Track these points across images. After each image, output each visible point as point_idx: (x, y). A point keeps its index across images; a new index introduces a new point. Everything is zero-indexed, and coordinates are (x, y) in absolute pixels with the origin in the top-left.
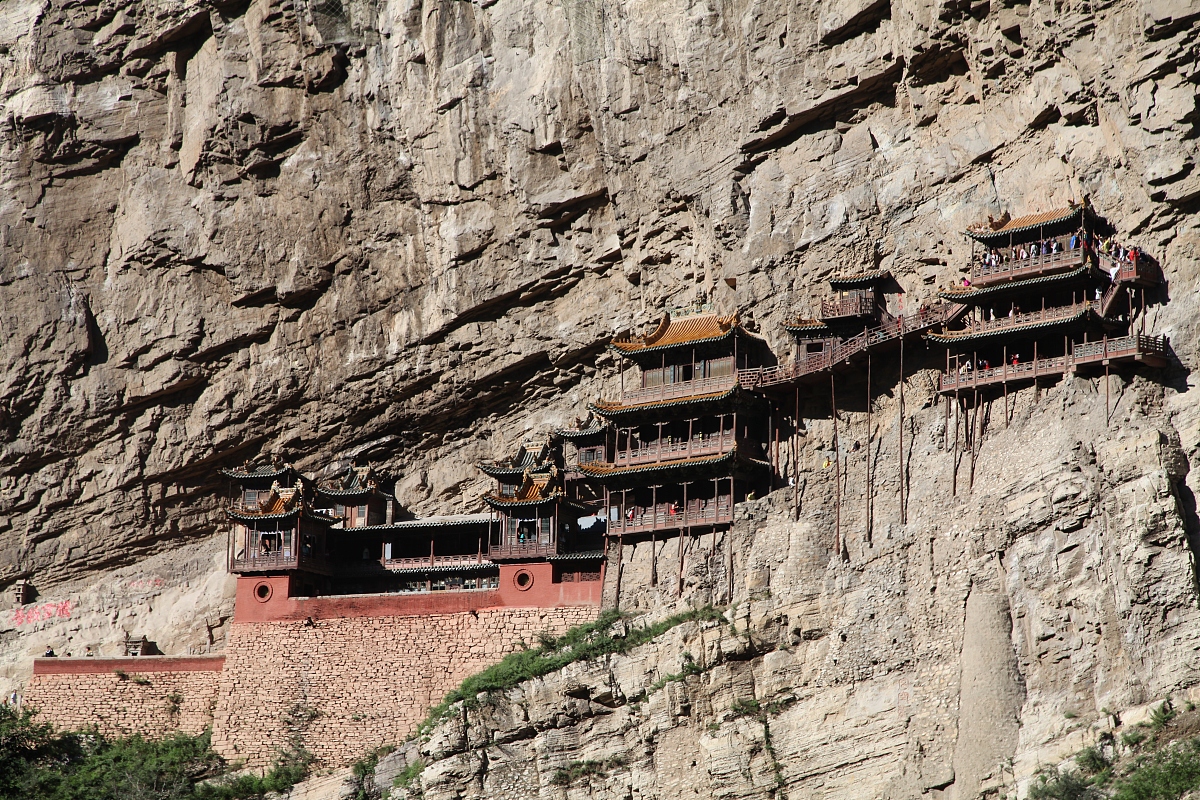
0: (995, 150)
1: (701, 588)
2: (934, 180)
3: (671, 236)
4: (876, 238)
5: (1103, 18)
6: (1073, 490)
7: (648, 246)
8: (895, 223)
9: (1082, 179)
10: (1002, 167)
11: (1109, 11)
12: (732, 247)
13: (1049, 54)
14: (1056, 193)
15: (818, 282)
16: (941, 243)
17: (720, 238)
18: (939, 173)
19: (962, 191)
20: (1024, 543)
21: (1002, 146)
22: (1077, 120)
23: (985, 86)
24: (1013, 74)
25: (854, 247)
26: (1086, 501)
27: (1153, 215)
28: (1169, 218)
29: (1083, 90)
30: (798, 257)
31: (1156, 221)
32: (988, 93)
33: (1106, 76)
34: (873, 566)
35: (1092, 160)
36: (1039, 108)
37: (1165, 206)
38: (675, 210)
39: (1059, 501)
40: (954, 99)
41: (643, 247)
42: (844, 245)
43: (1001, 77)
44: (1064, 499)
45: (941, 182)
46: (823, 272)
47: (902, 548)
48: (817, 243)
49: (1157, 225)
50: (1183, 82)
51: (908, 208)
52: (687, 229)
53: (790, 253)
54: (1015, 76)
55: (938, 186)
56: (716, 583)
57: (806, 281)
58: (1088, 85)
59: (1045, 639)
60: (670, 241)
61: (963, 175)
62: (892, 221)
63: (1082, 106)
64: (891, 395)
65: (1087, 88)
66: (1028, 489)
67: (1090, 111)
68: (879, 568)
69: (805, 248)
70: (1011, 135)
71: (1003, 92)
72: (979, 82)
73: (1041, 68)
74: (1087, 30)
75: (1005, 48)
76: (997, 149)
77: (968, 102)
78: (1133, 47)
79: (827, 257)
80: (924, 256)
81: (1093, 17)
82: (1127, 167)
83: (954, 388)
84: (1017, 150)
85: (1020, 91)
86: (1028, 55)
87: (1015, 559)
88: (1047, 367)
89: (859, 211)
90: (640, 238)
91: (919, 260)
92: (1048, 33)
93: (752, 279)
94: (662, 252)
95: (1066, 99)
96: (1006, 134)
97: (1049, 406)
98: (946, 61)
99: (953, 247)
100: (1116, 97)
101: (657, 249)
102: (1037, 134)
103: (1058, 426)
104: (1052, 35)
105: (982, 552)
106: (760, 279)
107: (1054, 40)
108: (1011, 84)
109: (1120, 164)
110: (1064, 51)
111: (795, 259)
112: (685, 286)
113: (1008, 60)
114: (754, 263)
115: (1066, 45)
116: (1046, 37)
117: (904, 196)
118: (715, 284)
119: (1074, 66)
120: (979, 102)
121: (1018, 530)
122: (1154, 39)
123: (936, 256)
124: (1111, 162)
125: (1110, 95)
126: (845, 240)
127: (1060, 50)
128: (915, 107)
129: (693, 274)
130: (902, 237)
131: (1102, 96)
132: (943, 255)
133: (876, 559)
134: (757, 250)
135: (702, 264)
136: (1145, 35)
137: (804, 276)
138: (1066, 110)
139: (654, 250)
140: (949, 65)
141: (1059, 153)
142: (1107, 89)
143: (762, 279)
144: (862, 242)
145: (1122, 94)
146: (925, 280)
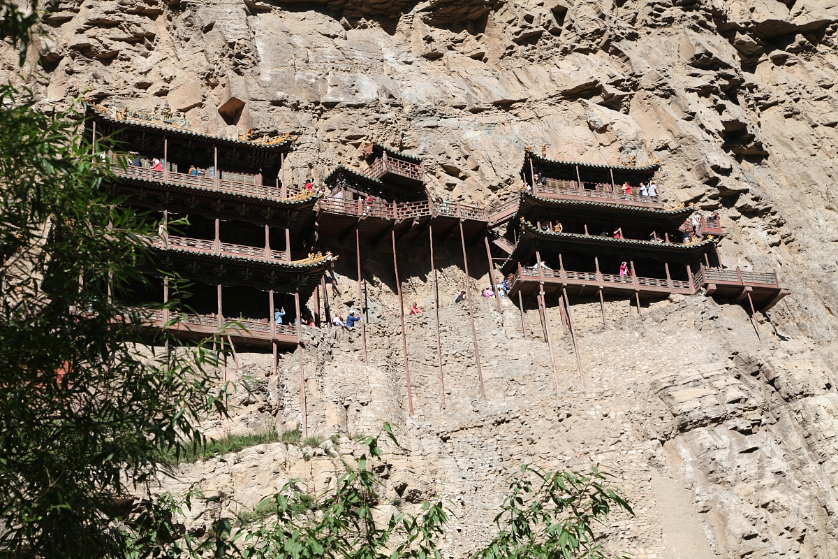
0: (515, 102)
1: (261, 410)
2: (456, 102)
3: (125, 36)
4: (402, 128)
5: (648, 33)
6: (742, 394)
7: (92, 32)
8: (416, 123)
9: (621, 149)
10: (518, 119)
11: (652, 30)
12: (243, 70)
13: (591, 43)
14: (586, 154)
15: (344, 143)
16: (466, 157)
18: (461, 99)
19: (484, 122)
20: (703, 436)
21: (524, 101)
22: (613, 103)
23: (512, 47)
24: (546, 46)
25: (387, 126)
26: (755, 408)
27: (704, 195)
28: (712, 202)
29: (628, 80)
30: (323, 111)
31: (706, 201)
32: (510, 54)
33: (664, 74)
34: (461, 435)
35: (631, 137)
36: (581, 79)
37: (716, 191)
38: (141, 12)
39: (733, 402)
40: (459, 48)
41: (80, 31)
42: (377, 119)
43: (530, 46)
44: (738, 401)
45: (462, 107)
46: (354, 134)
47: (493, 424)
48: (349, 106)
49: (705, 204)
50: (713, 107)
51: (432, 115)
52: (151, 37)
53: (317, 103)
54: (548, 49)
55: (458, 110)
56: (282, 408)
57: (329, 135)
58: (637, 77)
59: (748, 538)
60: (120, 40)
61: (482, 110)
62: (415, 120)
63: (622, 93)
64: (425, 280)
65: (634, 79)
66: (691, 384)
67: (627, 100)
68: (470, 439)
69: (330, 106)
70: (535, 93)
71: (526, 58)
72: (499, 42)
73: (580, 51)
74: (633, 37)
75: (550, 22)
76: (518, 101)
77: (474, 57)
78: (676, 63)
79: (357, 123)
80: (449, 163)
81: (636, 29)
82: (674, 151)
83: (538, 280)
84: (543, 108)
85: (550, 63)
86: (569, 36)
87: (684, 451)
88: (649, 285)
89: (391, 96)
90: (79, 20)
91: (442, 165)
92: (601, 24)
93: (273, 110)
94: (106, 47)
95: (611, 81)
96: (531, 92)
97: (668, 317)
98: (466, 14)
99: (482, 165)
100: (669, 93)
101: (101, 42)
102: (564, 102)
103: (694, 335)
104: (605, 27)
105: (646, 437)
106: (283, 113)
107: (604, 31)
108: (541, 54)
109: (666, 147)
110: (613, 43)
111: (319, 111)
112: (135, 93)
113: (547, 33)
114: (280, 95)
115: (618, 39)
116: (597, 26)
117: (430, 103)
118: (204, 100)
119: (624, 58)
120: (485, 61)
121: (691, 421)
122: (694, 65)
123: (459, 167)
124: (648, 144)
125: (663, 90)
126: (378, 116)
127: (608, 42)
128: (424, 39)
129: (150, 85)
130: (425, 139)
131: (653, 90)
132: (466, 169)
133: (462, 429)
134: (280, 85)
135: (171, 78)
136: (692, 59)
137: (328, 131)
138: (611, 90)
139: (96, 41)
140: (464, 19)
141: (601, 122)
142: (664, 84)
143: (286, 114)
144: (393, 125)
145: (680, 92)
146: (447, 184)
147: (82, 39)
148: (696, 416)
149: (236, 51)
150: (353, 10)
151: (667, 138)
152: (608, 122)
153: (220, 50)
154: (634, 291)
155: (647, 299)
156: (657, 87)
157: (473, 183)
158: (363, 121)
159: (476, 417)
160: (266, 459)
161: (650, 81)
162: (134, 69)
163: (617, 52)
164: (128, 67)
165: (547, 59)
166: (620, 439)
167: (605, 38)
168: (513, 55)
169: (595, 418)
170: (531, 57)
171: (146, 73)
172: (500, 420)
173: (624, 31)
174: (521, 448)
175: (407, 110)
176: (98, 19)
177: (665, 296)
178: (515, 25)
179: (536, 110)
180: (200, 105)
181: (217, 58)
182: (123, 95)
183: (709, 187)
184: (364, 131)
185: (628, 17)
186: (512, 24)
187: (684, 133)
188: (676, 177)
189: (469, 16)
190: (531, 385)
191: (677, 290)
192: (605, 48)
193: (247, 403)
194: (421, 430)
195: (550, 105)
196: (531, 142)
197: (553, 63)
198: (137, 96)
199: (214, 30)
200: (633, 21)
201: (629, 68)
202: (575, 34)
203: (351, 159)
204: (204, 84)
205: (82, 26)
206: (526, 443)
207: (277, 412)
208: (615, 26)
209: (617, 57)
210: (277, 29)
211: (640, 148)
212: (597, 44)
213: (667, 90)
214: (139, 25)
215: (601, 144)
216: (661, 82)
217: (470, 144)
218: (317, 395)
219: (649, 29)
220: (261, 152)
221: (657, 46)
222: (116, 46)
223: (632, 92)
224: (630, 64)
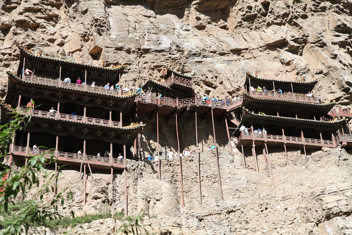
0: (242, 50)
1: (104, 202)
2: (211, 50)
3: (43, 16)
4: (183, 62)
5: (312, 15)
7: (27, 14)
8: (190, 60)
9: (298, 74)
10: (244, 58)
11: (315, 13)
12: (102, 33)
13: (282, 20)
14: (279, 76)
15: (153, 69)
16: (216, 77)
17: (96, 26)
18: (214, 48)
19: (226, 60)
21: (247, 49)
22: (294, 51)
23: (241, 22)
24: (258, 22)
25: (175, 61)
27: (342, 97)
28: (346, 101)
29: (301, 39)
30: (142, 54)
31: (343, 100)
32: (240, 26)
33: (321, 35)
34: (209, 218)
35: (303, 67)
36: (277, 38)
37: (348, 95)
42: (170, 58)
43: (250, 22)
45: (214, 52)
46: (158, 64)
47: (227, 213)
48: (156, 51)
49: (342, 101)
50: (347, 52)
51: (199, 56)
52: (57, 17)
53: (139, 49)
54: (260, 23)
55: (213, 54)
56: (115, 201)
57: (145, 65)
58: (306, 37)
60: (41, 18)
61: (225, 54)
62: (190, 58)
63: (298, 45)
65: (304, 38)
66: (332, 194)
67: (301, 49)
68: (214, 220)
69: (147, 51)
70: (253, 45)
71: (248, 28)
72: (234, 20)
73: (277, 24)
74: (305, 17)
75: (260, 9)
76: (244, 49)
77: (221, 28)
78: (327, 30)
79: (160, 59)
80: (207, 80)
81: (306, 13)
82: (326, 74)
83: (252, 139)
84: (256, 53)
85: (261, 30)
86: (270, 17)
87: (329, 229)
88: (310, 142)
89: (177, 46)
90: (20, 8)
91: (203, 81)
92: (287, 10)
93: (117, 52)
94: (34, 21)
95: (292, 39)
96: (250, 45)
97: (321, 159)
98: (218, 6)
99: (224, 81)
100: (323, 45)
101: (31, 19)
102: (268, 50)
103: (335, 168)
104: (290, 11)
105: (308, 221)
106: (122, 54)
107: (289, 14)
108: (256, 25)
109: (321, 72)
110: (294, 20)
111: (140, 53)
112: (47, 44)
113: (259, 15)
114: (120, 45)
115: (296, 18)
116: (285, 11)
117: (197, 50)
118: (82, 48)
119: (299, 27)
120: (227, 29)
121: (333, 213)
122: (336, 31)
123: (212, 82)
124: (312, 71)
125: (320, 43)
126: (170, 56)
127: (291, 19)
128: (196, 18)
129: (55, 40)
130: (195, 68)
131: (314, 43)
132: (216, 83)
133: (210, 215)
134: (120, 40)
135: (66, 37)
136: (335, 28)
137: (145, 63)
138: (292, 43)
139: (29, 18)
140: (217, 8)
141: (287, 60)
142: (321, 40)
143: (123, 54)
144: (178, 61)
145: (329, 44)
146: (206, 91)
147: (22, 17)
148: (335, 210)
149: (98, 23)
150: (160, 4)
151: (322, 68)
152: (291, 59)
153: (90, 23)
154: (303, 145)
155: (310, 150)
156: (317, 42)
157: (219, 90)
158: (163, 58)
159: (217, 209)
160: (104, 226)
161: (313, 39)
162: (48, 32)
163: (296, 25)
164: (45, 31)
165: (259, 28)
166: (294, 221)
167: (290, 17)
168: (242, 26)
169: (280, 210)
170: (251, 27)
171: (53, 34)
172: (230, 210)
173: (299, 14)
174: (241, 225)
175: (186, 53)
176: (30, 7)
177: (319, 148)
178: (243, 11)
179: (253, 54)
180: (80, 50)
181: (89, 26)
182: (42, 45)
183: (344, 93)
184: (163, 63)
185: (301, 6)
186: (241, 11)
187: (331, 65)
188: (326, 88)
189: (219, 7)
190: (247, 192)
191: (326, 145)
192: (290, 22)
193: (96, 198)
194: (188, 215)
195: (261, 51)
196: (250, 70)
197: (262, 30)
198: (49, 46)
199: (88, 13)
200: (305, 9)
201: (302, 32)
202: (273, 15)
203: (156, 77)
204: (82, 39)
205: (22, 11)
206: (244, 223)
207: (112, 203)
208: (295, 11)
209: (295, 27)
210: (120, 13)
211: (308, 73)
212: (286, 20)
213: (322, 43)
214: (50, 11)
215: (287, 71)
216: (319, 39)
217: (218, 70)
218: (133, 195)
219: (313, 13)
220: (109, 73)
221: (317, 21)
222: (39, 21)
223: (303, 45)
224: (303, 30)
